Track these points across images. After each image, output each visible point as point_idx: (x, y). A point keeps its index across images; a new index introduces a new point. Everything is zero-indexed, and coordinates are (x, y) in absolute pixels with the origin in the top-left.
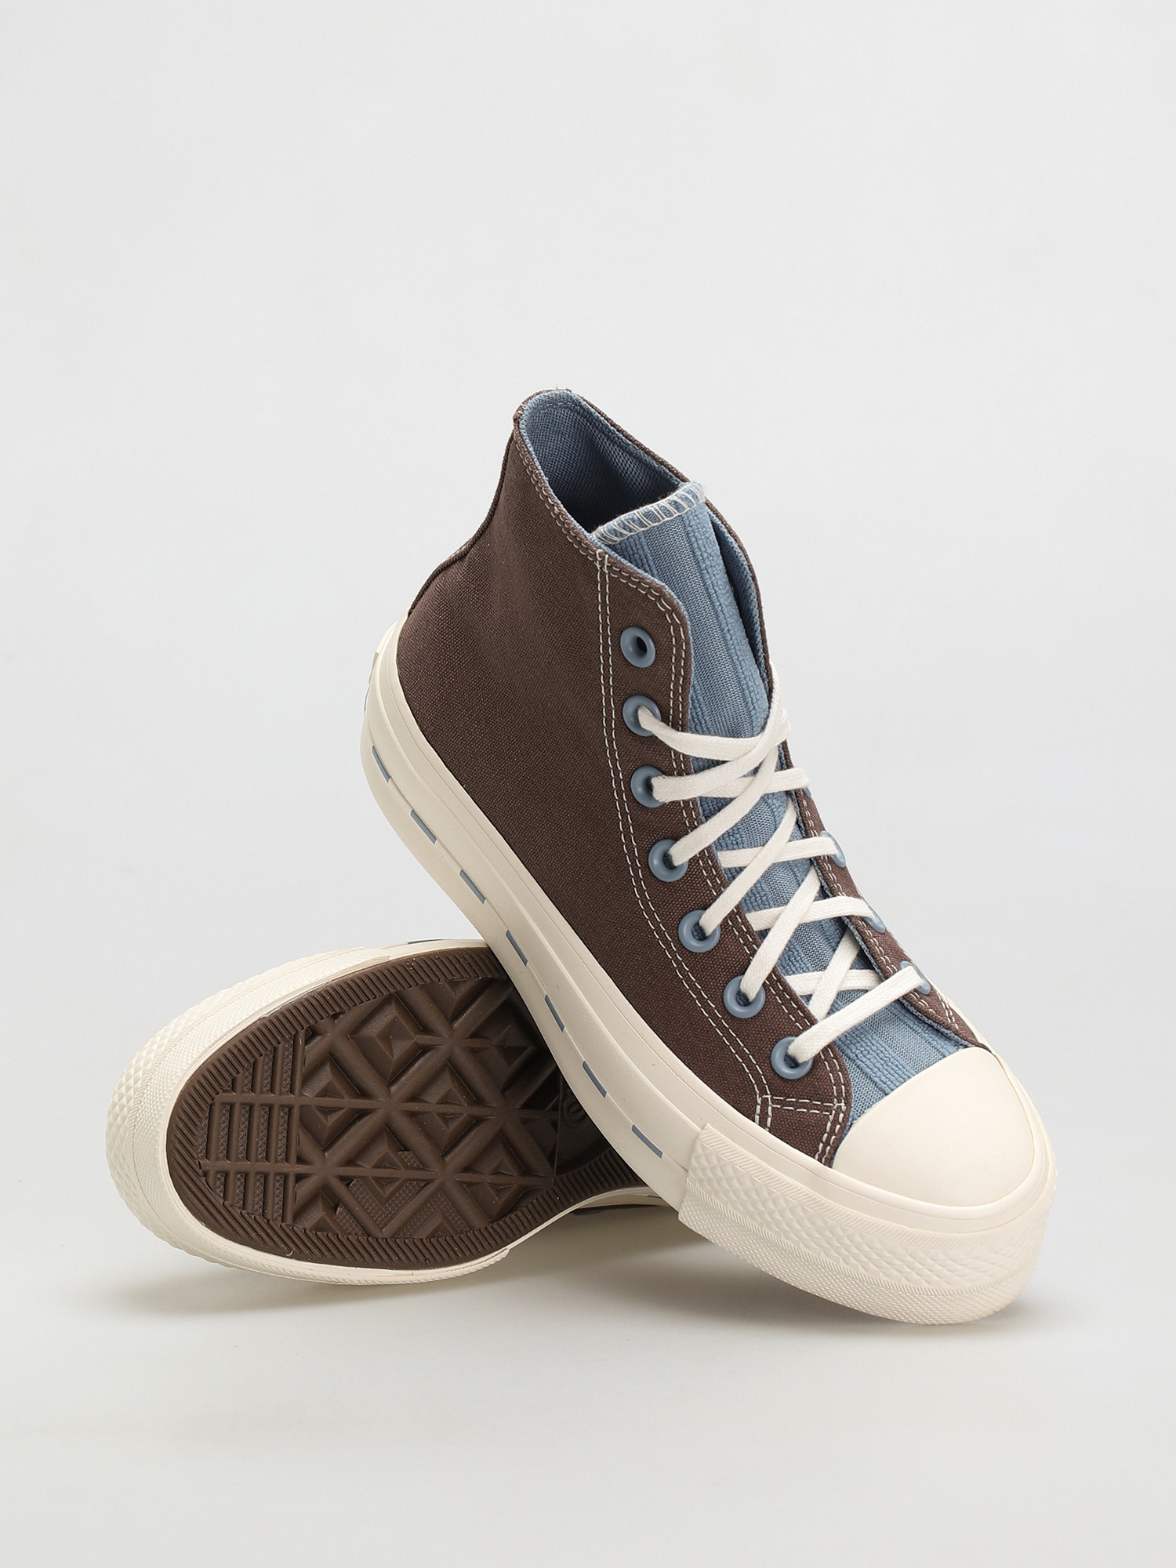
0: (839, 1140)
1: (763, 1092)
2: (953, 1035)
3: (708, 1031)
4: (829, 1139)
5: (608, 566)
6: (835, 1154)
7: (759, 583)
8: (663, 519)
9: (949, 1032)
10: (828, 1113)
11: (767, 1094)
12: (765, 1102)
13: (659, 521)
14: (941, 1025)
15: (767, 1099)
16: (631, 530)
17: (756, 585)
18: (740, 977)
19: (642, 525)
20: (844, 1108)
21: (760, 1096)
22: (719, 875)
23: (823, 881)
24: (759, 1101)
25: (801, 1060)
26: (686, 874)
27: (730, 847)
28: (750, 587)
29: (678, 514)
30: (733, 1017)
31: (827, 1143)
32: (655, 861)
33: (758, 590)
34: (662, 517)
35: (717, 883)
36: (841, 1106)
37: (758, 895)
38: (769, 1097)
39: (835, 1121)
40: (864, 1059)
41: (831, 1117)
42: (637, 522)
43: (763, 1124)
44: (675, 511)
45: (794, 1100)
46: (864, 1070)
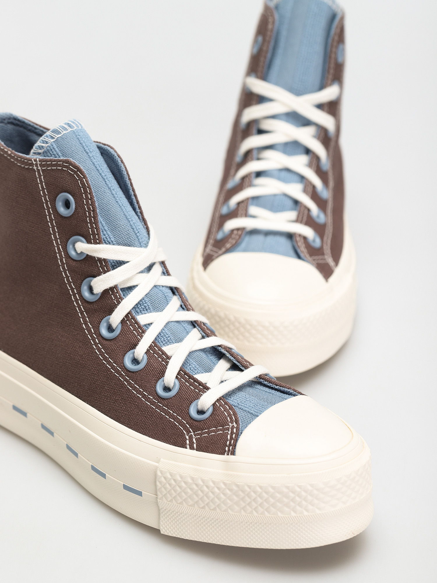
0: (236, 440)
1: (188, 432)
2: (292, 391)
3: (151, 412)
4: (230, 442)
5: (40, 164)
6: (235, 448)
7: (125, 164)
8: (63, 132)
9: (290, 390)
10: (227, 431)
11: (191, 433)
12: (191, 438)
13: (61, 133)
14: (284, 387)
15: (192, 435)
16: (47, 143)
17: (124, 165)
18: (163, 378)
19: (53, 138)
20: (235, 426)
21: (187, 435)
22: (140, 327)
23: (202, 333)
24: (187, 437)
25: (206, 409)
26: (121, 331)
27: (143, 312)
28: (121, 167)
29: (71, 129)
30: (163, 399)
31: (230, 445)
32: (104, 331)
33: (126, 168)
34: (62, 131)
35: (140, 332)
36: (234, 425)
37: (165, 337)
38: (192, 433)
39: (232, 433)
40: (243, 405)
41: (229, 432)
42: (49, 137)
43: (192, 448)
44: (69, 128)
45: (207, 430)
46: (244, 409)
